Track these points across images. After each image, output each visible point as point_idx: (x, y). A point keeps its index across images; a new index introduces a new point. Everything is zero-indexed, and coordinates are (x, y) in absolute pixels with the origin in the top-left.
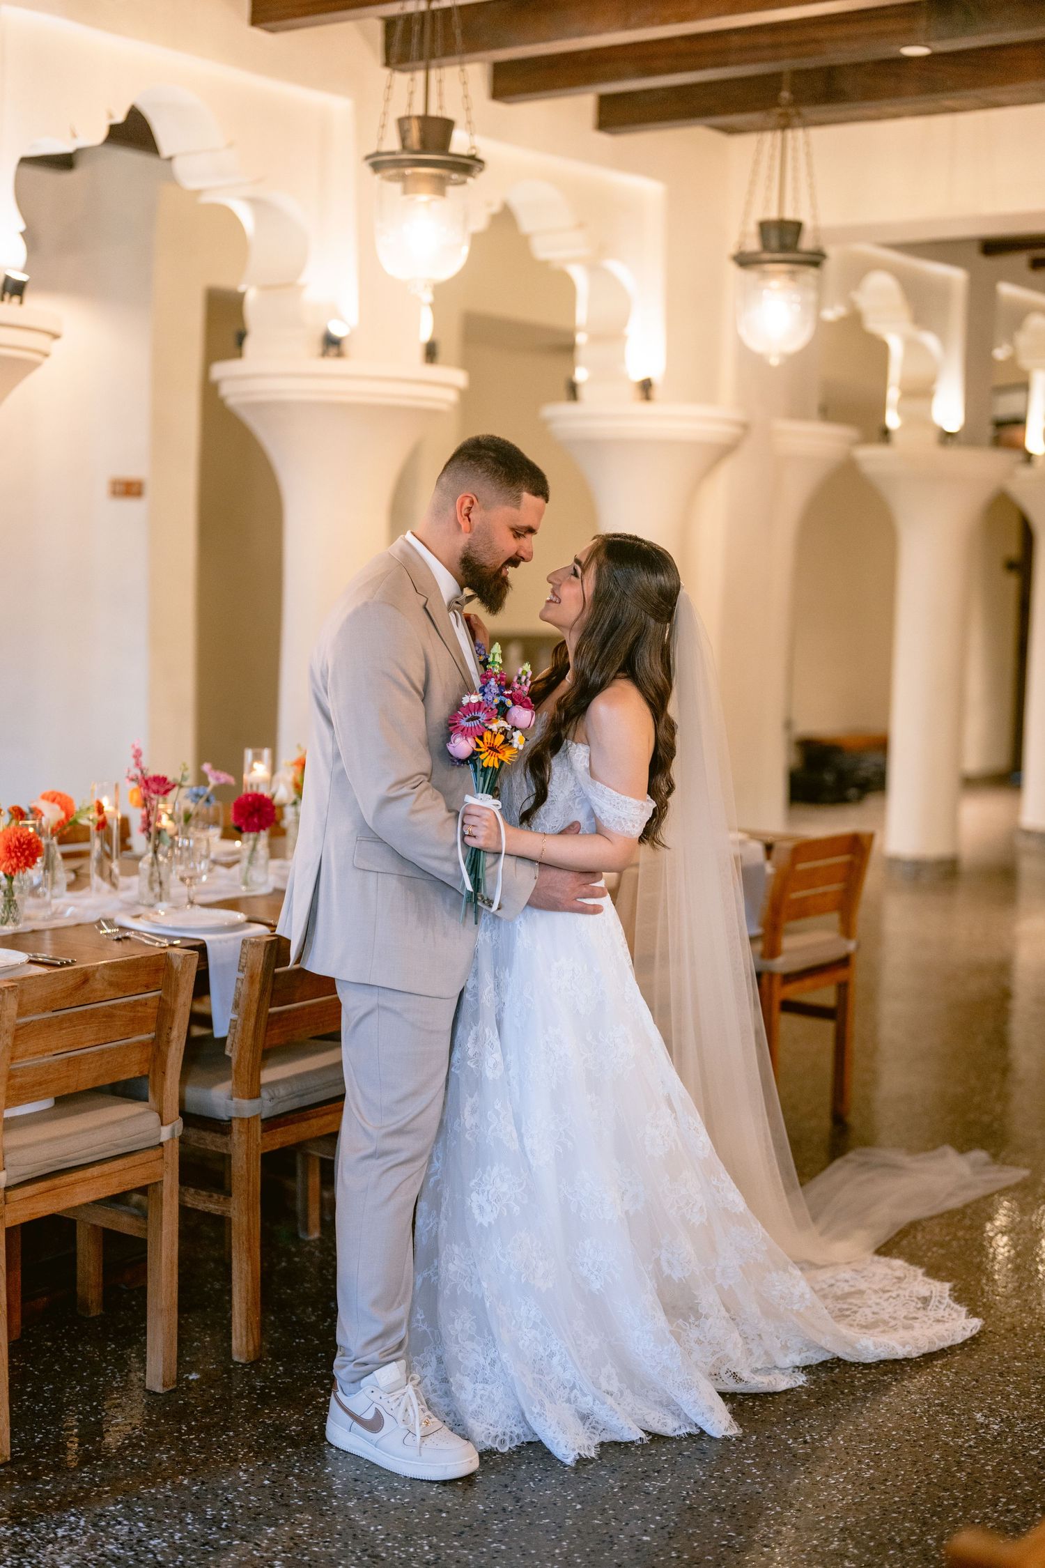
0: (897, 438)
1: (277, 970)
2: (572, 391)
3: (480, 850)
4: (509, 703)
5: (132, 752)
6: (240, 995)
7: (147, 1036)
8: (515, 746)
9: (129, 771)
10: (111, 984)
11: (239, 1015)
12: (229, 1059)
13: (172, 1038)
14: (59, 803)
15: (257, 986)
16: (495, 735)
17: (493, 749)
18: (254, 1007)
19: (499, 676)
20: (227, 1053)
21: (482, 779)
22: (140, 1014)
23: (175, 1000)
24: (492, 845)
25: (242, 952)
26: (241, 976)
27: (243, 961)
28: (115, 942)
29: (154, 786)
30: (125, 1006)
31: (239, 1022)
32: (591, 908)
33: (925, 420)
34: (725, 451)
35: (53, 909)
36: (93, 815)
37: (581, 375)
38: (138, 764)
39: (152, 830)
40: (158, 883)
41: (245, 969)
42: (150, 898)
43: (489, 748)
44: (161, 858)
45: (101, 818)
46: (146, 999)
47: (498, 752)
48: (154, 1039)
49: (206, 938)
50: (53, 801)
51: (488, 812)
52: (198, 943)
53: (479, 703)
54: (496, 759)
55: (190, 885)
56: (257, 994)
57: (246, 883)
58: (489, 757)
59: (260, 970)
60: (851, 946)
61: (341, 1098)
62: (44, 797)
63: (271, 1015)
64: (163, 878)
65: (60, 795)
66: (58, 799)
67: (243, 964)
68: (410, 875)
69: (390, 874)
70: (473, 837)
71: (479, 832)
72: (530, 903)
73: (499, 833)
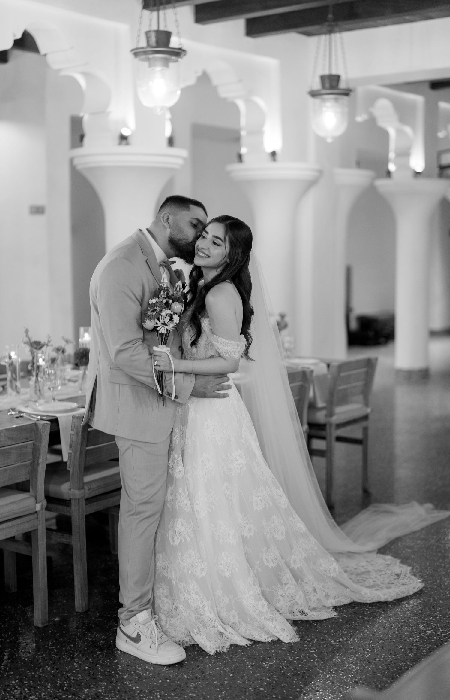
0: (394, 176)
1: (88, 430)
2: (240, 158)
3: (162, 372)
4: (170, 301)
5: (24, 330)
6: (72, 441)
7: (28, 462)
8: (175, 322)
9: (23, 339)
10: (9, 438)
11: (72, 451)
12: (69, 471)
13: (39, 462)
15: (80, 437)
16: (165, 317)
17: (164, 324)
18: (79, 447)
19: (166, 289)
20: (68, 468)
22: (24, 452)
23: (40, 445)
24: (167, 369)
25: (73, 422)
26: (73, 432)
27: (73, 425)
28: (16, 419)
29: (35, 346)
30: (16, 448)
31: (72, 454)
32: (222, 395)
33: (407, 166)
34: (312, 183)
36: (7, 360)
37: (244, 150)
38: (27, 336)
39: (35, 367)
40: (39, 391)
41: (74, 429)
42: (35, 397)
43: (163, 324)
44: (39, 379)
45: (10, 361)
46: (27, 445)
47: (167, 325)
48: (31, 463)
49: (58, 415)
51: (163, 354)
52: (54, 418)
53: (157, 302)
54: (166, 329)
55: (53, 391)
56: (80, 441)
57: (81, 389)
58: (162, 328)
59: (81, 430)
60: (369, 410)
61: (120, 489)
63: (87, 451)
64: (41, 388)
67: (73, 427)
68: (135, 385)
69: (125, 384)
70: (159, 366)
71: (161, 364)
72: (192, 395)
73: (170, 363)
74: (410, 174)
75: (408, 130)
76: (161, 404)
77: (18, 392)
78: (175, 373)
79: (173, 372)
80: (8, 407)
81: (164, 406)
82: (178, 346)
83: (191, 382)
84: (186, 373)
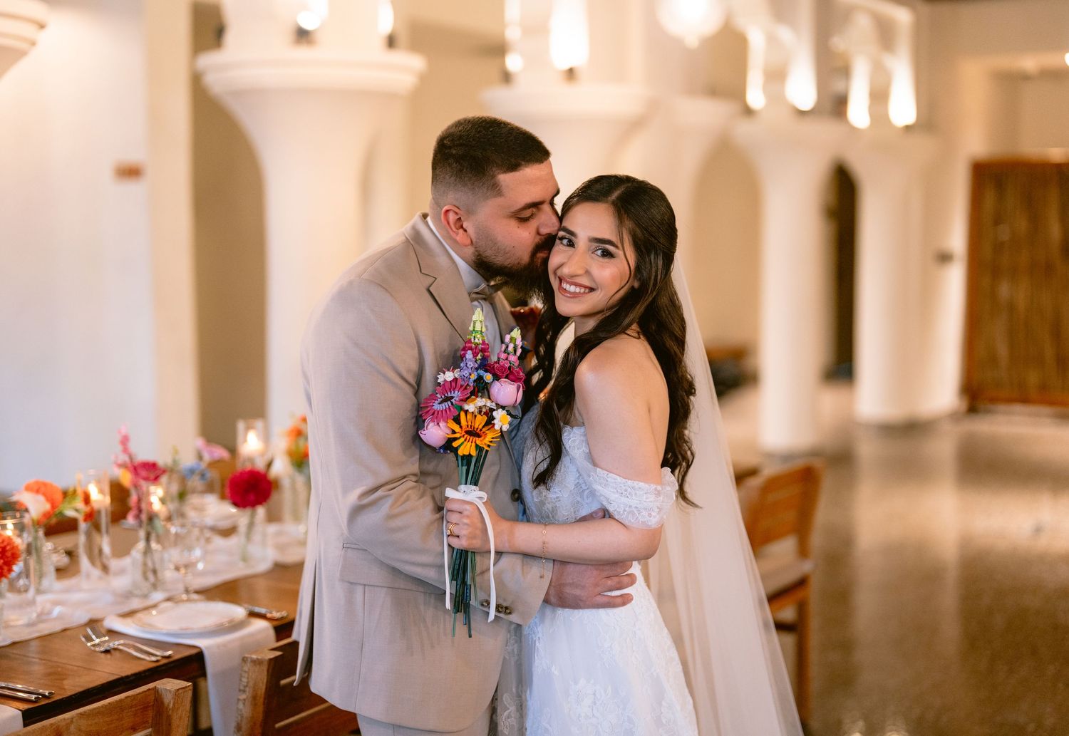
3: (466, 551)
4: (489, 377)
5: (118, 438)
6: (242, 717)
8: (498, 427)
9: (117, 457)
14: (44, 494)
16: (476, 416)
17: (473, 433)
19: (481, 346)
21: (465, 468)
24: (476, 544)
29: (143, 473)
32: (620, 600)
35: (39, 609)
36: (79, 504)
38: (126, 450)
39: (144, 517)
40: (152, 574)
42: (145, 586)
43: (467, 432)
44: (154, 545)
45: (87, 509)
47: (478, 436)
49: (203, 644)
50: (38, 491)
51: (468, 507)
52: (193, 652)
53: (455, 380)
54: (473, 444)
55: (186, 573)
58: (466, 443)
62: (29, 488)
64: (158, 567)
65: (45, 484)
66: (43, 489)
67: (245, 682)
68: (402, 586)
69: (377, 586)
70: (458, 536)
71: (464, 532)
73: (485, 530)
76: (461, 630)
77: (105, 570)
78: (499, 554)
79: (489, 552)
80: (81, 617)
81: (470, 636)
82: (510, 489)
83: (541, 577)
84: (528, 556)
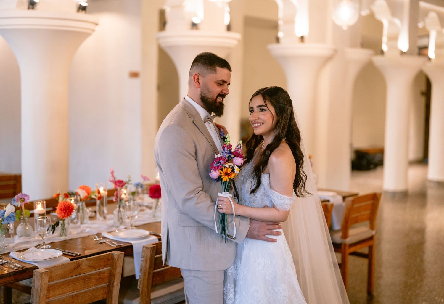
0: (387, 54)
1: (156, 256)
2: (277, 40)
3: (225, 214)
4: (232, 156)
5: (110, 171)
6: (142, 266)
7: (105, 284)
8: (236, 172)
9: (110, 178)
10: (89, 266)
11: (142, 274)
12: (139, 290)
13: (114, 285)
14: (86, 190)
15: (148, 264)
16: (228, 169)
17: (227, 174)
18: (147, 271)
20: (138, 288)
21: (224, 186)
22: (102, 277)
23: (115, 271)
24: (228, 211)
25: (143, 251)
26: (142, 259)
28: (100, 244)
29: (118, 184)
30: (95, 274)
31: (142, 277)
33: (395, 47)
34: (329, 59)
35: (82, 229)
36: (97, 194)
37: (280, 35)
38: (113, 176)
39: (118, 199)
40: (120, 219)
41: (144, 257)
42: (118, 224)
43: (225, 174)
44: (121, 209)
45: (99, 195)
46: (104, 271)
47: (229, 175)
48: (108, 285)
49: (133, 242)
50: (83, 189)
51: (226, 199)
52: (129, 245)
53: (221, 157)
54: (228, 178)
55: (131, 220)
56: (148, 266)
58: (225, 177)
59: (149, 257)
60: (374, 232)
62: (80, 188)
63: (154, 273)
64: (122, 217)
65: (86, 187)
66: (85, 188)
67: (143, 255)
70: (222, 209)
71: (224, 207)
72: (247, 236)
73: (231, 207)
74: (397, 53)
75: (397, 21)
77: (105, 218)
80: (95, 232)
